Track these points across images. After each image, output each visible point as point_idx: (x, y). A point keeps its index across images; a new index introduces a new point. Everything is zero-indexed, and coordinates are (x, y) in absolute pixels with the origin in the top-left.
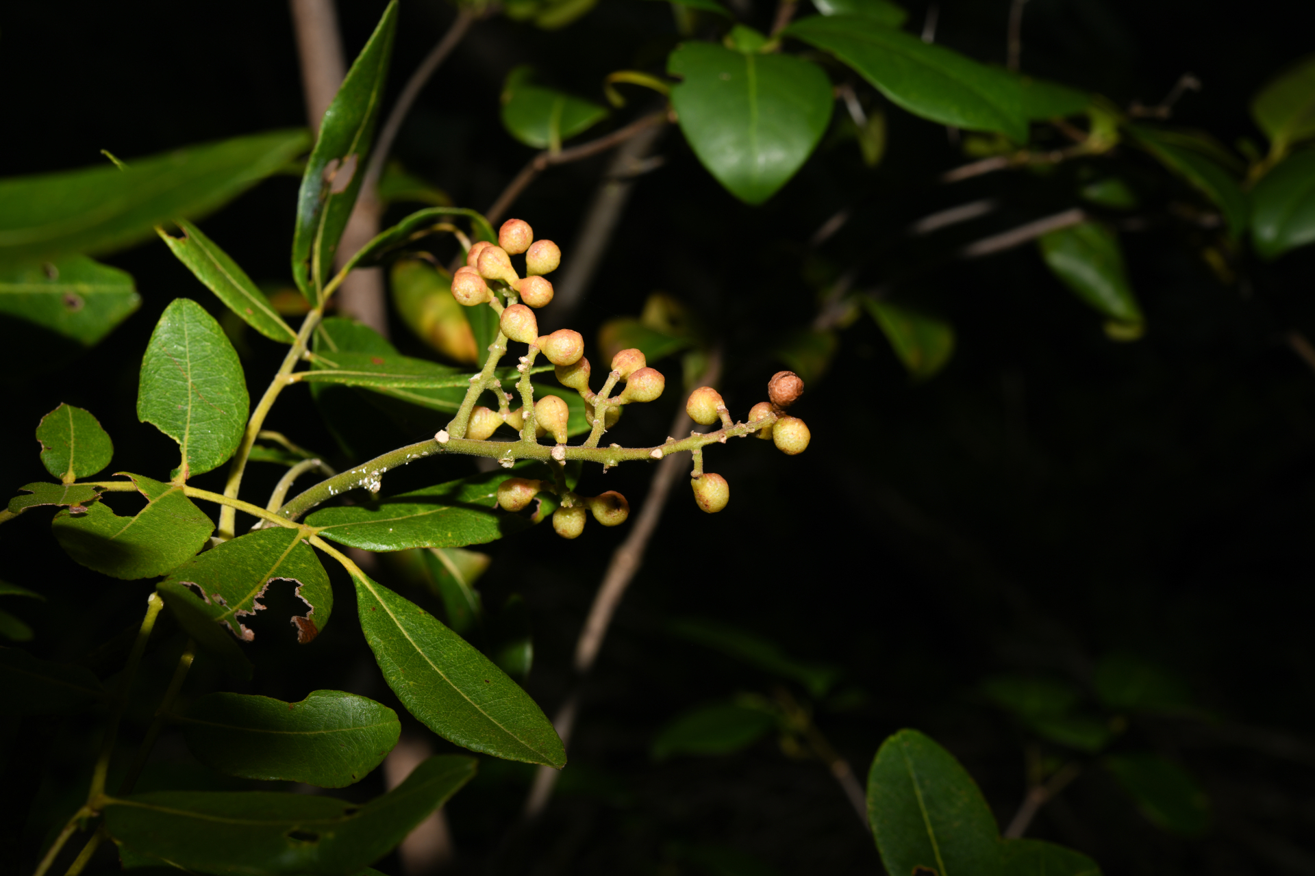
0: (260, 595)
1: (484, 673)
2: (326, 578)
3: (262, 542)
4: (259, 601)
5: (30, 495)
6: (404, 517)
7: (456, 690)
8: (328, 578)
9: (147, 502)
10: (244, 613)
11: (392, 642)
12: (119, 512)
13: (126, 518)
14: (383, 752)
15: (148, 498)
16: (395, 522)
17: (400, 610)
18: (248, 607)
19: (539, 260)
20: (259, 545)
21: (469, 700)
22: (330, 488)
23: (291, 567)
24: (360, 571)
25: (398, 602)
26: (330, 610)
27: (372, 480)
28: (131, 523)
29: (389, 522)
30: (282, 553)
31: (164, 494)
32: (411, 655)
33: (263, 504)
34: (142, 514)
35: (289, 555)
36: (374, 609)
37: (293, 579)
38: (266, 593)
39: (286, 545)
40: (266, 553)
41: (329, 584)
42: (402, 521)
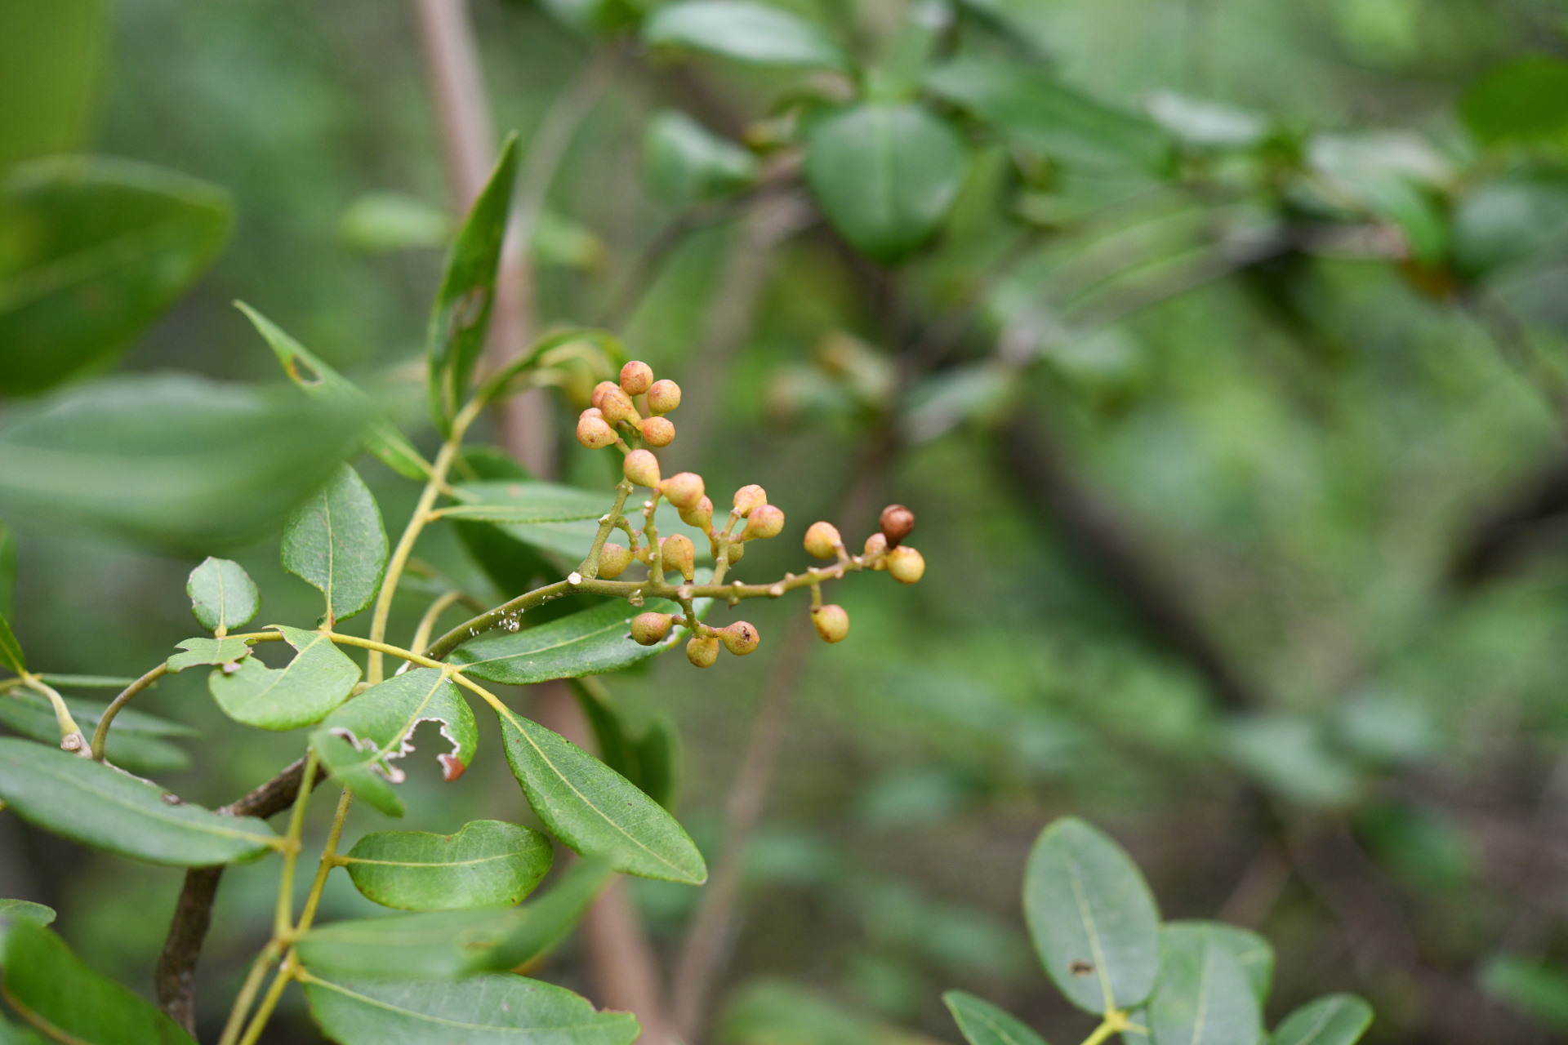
0: (408, 736)
1: (628, 796)
2: (471, 715)
3: (407, 684)
4: (408, 742)
5: (185, 653)
6: (544, 649)
7: (599, 815)
8: (473, 715)
9: (296, 653)
10: (392, 755)
11: (537, 772)
12: (271, 665)
13: (278, 670)
14: (539, 875)
15: (298, 649)
16: (535, 655)
17: (544, 741)
18: (397, 749)
19: (660, 401)
20: (405, 688)
21: (613, 824)
22: (471, 630)
23: (436, 707)
24: (503, 705)
25: (541, 733)
26: (475, 746)
27: (511, 621)
28: (282, 675)
29: (529, 655)
30: (427, 693)
31: (312, 644)
32: (555, 783)
33: (408, 647)
34: (292, 666)
35: (434, 695)
36: (518, 741)
37: (438, 719)
38: (414, 734)
39: (431, 685)
40: (411, 695)
41: (474, 720)
42: (543, 653)
